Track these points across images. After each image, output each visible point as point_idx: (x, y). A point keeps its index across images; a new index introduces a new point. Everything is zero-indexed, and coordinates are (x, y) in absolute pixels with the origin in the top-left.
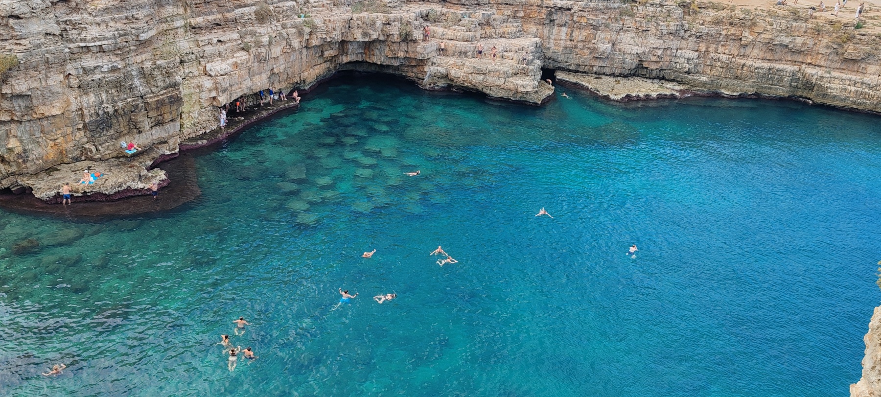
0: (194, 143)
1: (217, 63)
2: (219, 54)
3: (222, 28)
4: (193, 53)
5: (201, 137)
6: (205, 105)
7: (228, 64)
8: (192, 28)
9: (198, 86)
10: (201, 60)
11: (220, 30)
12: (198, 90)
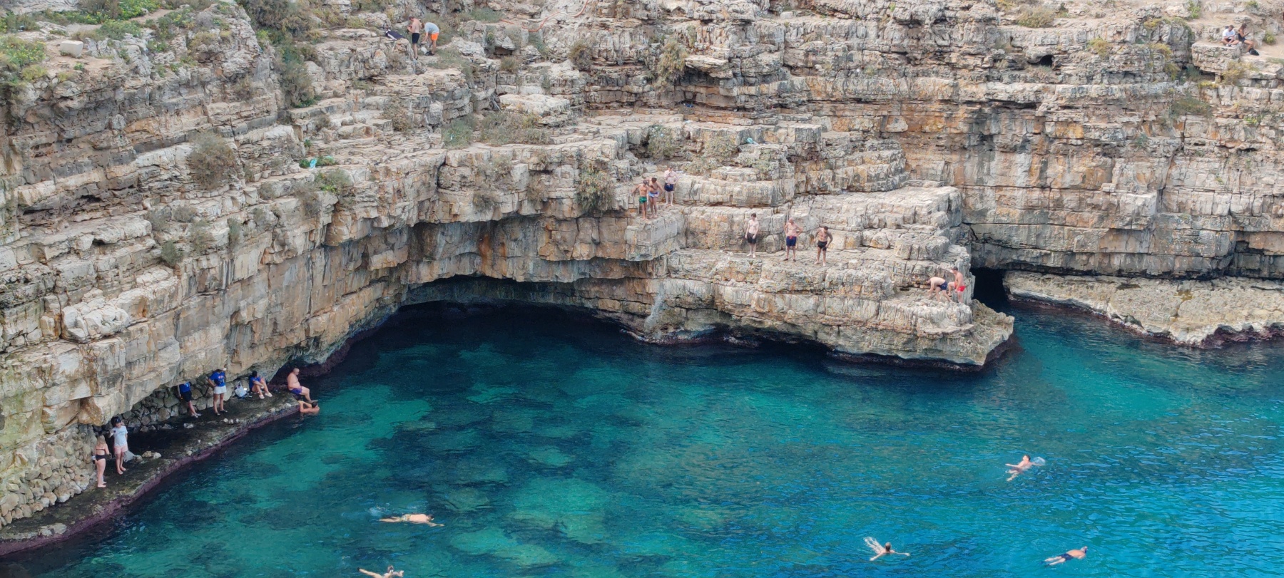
0: (29, 535)
1: (93, 303)
2: (98, 278)
3: (105, 208)
4: (27, 281)
5: (50, 515)
6: (58, 423)
7: (122, 306)
8: (26, 213)
9: (41, 371)
10: (50, 297)
11: (99, 214)
12: (40, 384)
